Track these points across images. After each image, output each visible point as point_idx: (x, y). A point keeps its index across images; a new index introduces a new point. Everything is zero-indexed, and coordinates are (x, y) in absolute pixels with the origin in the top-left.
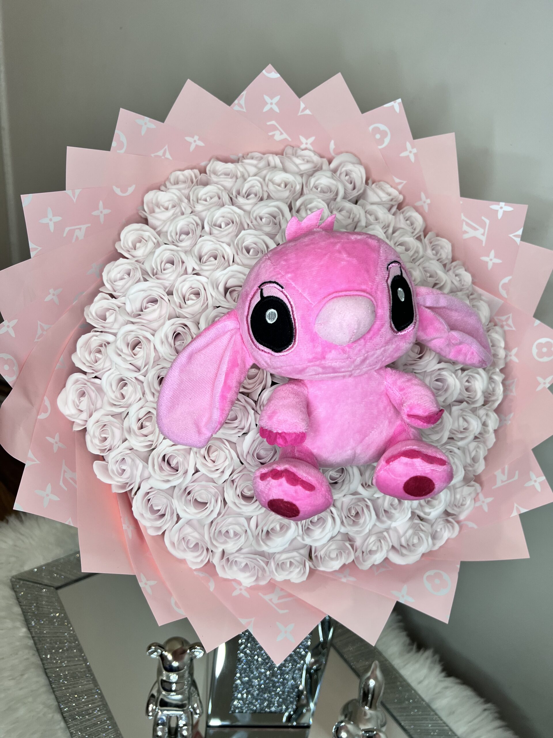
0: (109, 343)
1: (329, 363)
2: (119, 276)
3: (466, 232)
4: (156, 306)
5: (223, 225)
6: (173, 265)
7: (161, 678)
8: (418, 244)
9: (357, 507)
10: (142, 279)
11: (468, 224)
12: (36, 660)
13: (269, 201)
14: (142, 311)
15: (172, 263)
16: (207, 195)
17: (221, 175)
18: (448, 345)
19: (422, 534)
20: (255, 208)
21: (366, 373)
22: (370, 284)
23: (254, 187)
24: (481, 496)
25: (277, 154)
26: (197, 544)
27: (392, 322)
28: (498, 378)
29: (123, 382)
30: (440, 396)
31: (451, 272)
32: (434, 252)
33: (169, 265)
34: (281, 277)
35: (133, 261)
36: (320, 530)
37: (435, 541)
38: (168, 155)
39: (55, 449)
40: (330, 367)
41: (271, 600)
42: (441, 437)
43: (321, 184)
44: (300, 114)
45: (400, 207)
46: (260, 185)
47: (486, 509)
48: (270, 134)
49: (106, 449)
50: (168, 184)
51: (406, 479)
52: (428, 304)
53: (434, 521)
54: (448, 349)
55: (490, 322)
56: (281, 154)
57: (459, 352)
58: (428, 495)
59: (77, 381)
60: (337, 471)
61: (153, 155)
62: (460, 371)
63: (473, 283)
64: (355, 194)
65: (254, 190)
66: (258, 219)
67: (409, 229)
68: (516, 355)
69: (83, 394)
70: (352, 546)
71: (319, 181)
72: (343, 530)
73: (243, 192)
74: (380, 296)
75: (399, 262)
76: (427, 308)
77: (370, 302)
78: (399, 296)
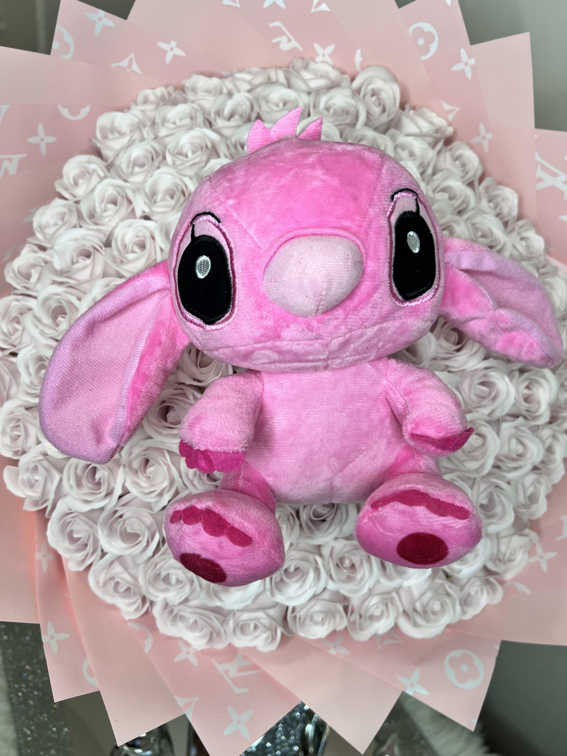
0: (29, 310)
1: (287, 345)
2: (51, 221)
3: (540, 180)
4: (89, 261)
5: (190, 154)
6: (116, 205)
8: (469, 192)
9: (353, 556)
10: (78, 225)
11: (544, 169)
14: (72, 267)
15: (115, 203)
16: (177, 116)
17: (201, 92)
18: (493, 330)
19: (448, 600)
20: (236, 132)
22: (358, 218)
23: (240, 105)
24: (539, 549)
25: (281, 68)
26: (128, 589)
27: (393, 285)
29: (41, 363)
30: (485, 406)
31: (514, 235)
32: (492, 204)
33: (111, 206)
34: (219, 204)
35: (71, 202)
36: (298, 585)
37: (467, 609)
38: (135, 67)
40: (289, 352)
41: (226, 672)
42: (482, 466)
43: (334, 104)
44: (313, 10)
45: (448, 141)
46: (248, 104)
47: (544, 567)
48: (275, 41)
49: (19, 451)
50: (133, 104)
51: (400, 536)
52: (465, 265)
53: (465, 581)
54: (492, 336)
56: (287, 67)
57: (510, 342)
58: (437, 563)
60: (325, 506)
61: (113, 66)
62: (517, 373)
63: (547, 251)
64: (384, 119)
65: (239, 110)
66: (239, 147)
67: (458, 172)
70: (346, 609)
71: (331, 102)
72: (331, 586)
73: (226, 112)
74: (374, 239)
75: (414, 192)
76: (462, 270)
77: (355, 248)
78: (410, 244)
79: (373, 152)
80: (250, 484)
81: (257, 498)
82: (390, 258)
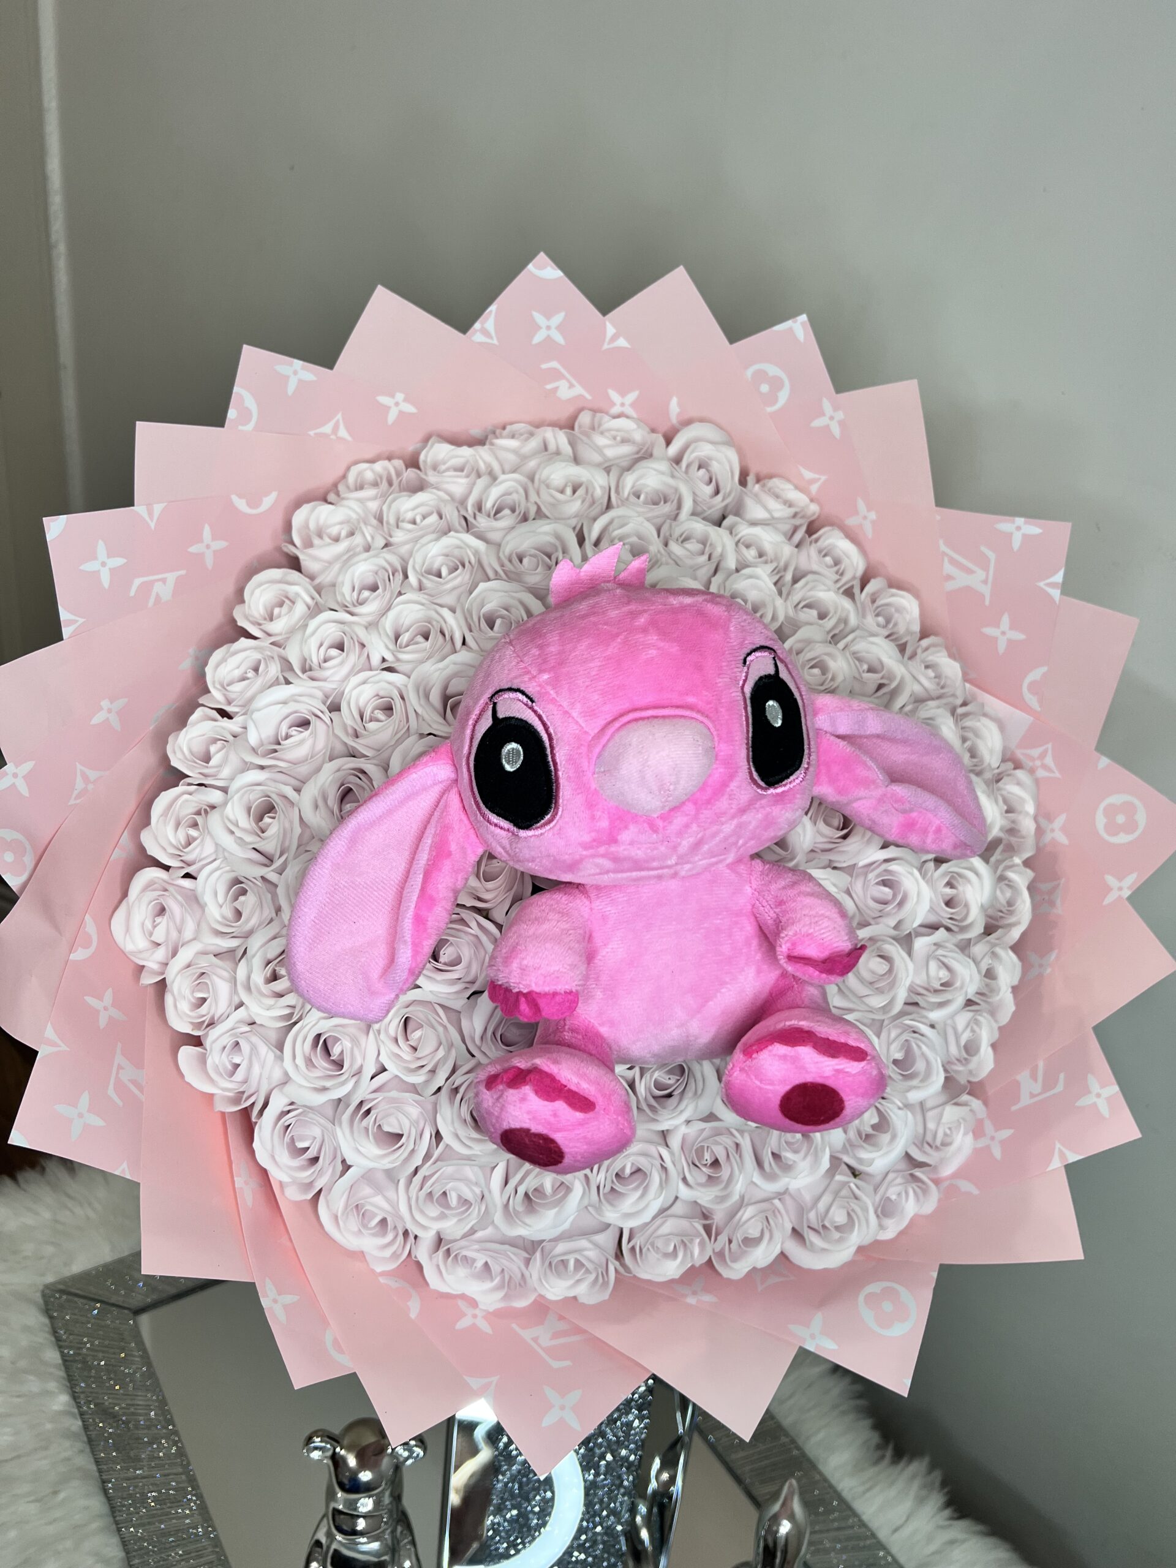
0: (213, 807)
1: (624, 850)
2: (237, 673)
3: (949, 578)
4: (306, 733)
5: (444, 572)
6: (342, 650)
7: (333, 1505)
8: (846, 603)
9: (715, 1148)
10: (282, 679)
11: (953, 561)
12: (85, 1461)
13: (539, 522)
14: (279, 744)
15: (341, 647)
16: (416, 511)
17: (447, 470)
18: (886, 812)
19: (854, 1205)
20: (508, 538)
21: (707, 869)
22: (704, 693)
23: (510, 494)
24: (989, 1126)
25: (561, 428)
26: (384, 1222)
27: (753, 769)
28: (1021, 878)
29: (238, 887)
30: (888, 914)
31: (916, 662)
32: (881, 619)
33: (334, 652)
35: (265, 643)
36: (638, 1193)
37: (887, 1222)
38: (343, 433)
39: (103, 1022)
40: (628, 859)
41: (535, 1340)
42: (891, 1002)
43: (645, 486)
44: (606, 346)
45: (812, 529)
46: (521, 491)
47: (997, 1153)
48: (549, 387)
49: (203, 1022)
50: (341, 488)
51: (783, 1089)
52: (842, 730)
53: (880, 1177)
54: (886, 821)
55: (1004, 760)
56: (569, 425)
57: (911, 826)
58: (832, 1123)
59: (149, 886)
60: (670, 1072)
61: (312, 433)
62: (932, 865)
63: (966, 679)
64: (718, 503)
65: (509, 499)
66: (515, 560)
67: (831, 574)
68: (1063, 829)
69: (162, 911)
70: (708, 1229)
71: (642, 481)
72: (684, 1192)
73: (488, 505)
74: (726, 717)
75: (771, 649)
76: (838, 737)
77: (705, 731)
78: (769, 717)
79: (717, 603)
80: (580, 1037)
81: (591, 1055)
82: (747, 739)
